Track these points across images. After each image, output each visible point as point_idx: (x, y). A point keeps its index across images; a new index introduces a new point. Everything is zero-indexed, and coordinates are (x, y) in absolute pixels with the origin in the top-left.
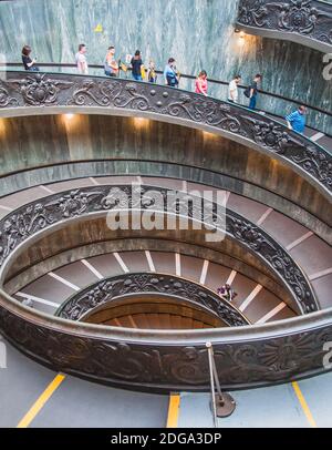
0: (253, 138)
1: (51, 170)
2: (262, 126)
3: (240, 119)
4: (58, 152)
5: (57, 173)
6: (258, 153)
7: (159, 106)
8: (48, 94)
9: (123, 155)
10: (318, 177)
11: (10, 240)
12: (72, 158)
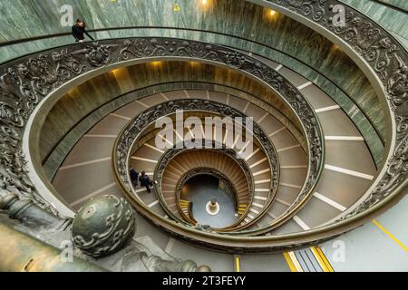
0: (225, 62)
1: (113, 103)
2: (230, 55)
3: (218, 53)
4: (114, 91)
5: (117, 104)
6: (220, 68)
7: (172, 52)
8: (105, 57)
9: (151, 83)
10: (262, 78)
11: (123, 160)
12: (123, 92)
